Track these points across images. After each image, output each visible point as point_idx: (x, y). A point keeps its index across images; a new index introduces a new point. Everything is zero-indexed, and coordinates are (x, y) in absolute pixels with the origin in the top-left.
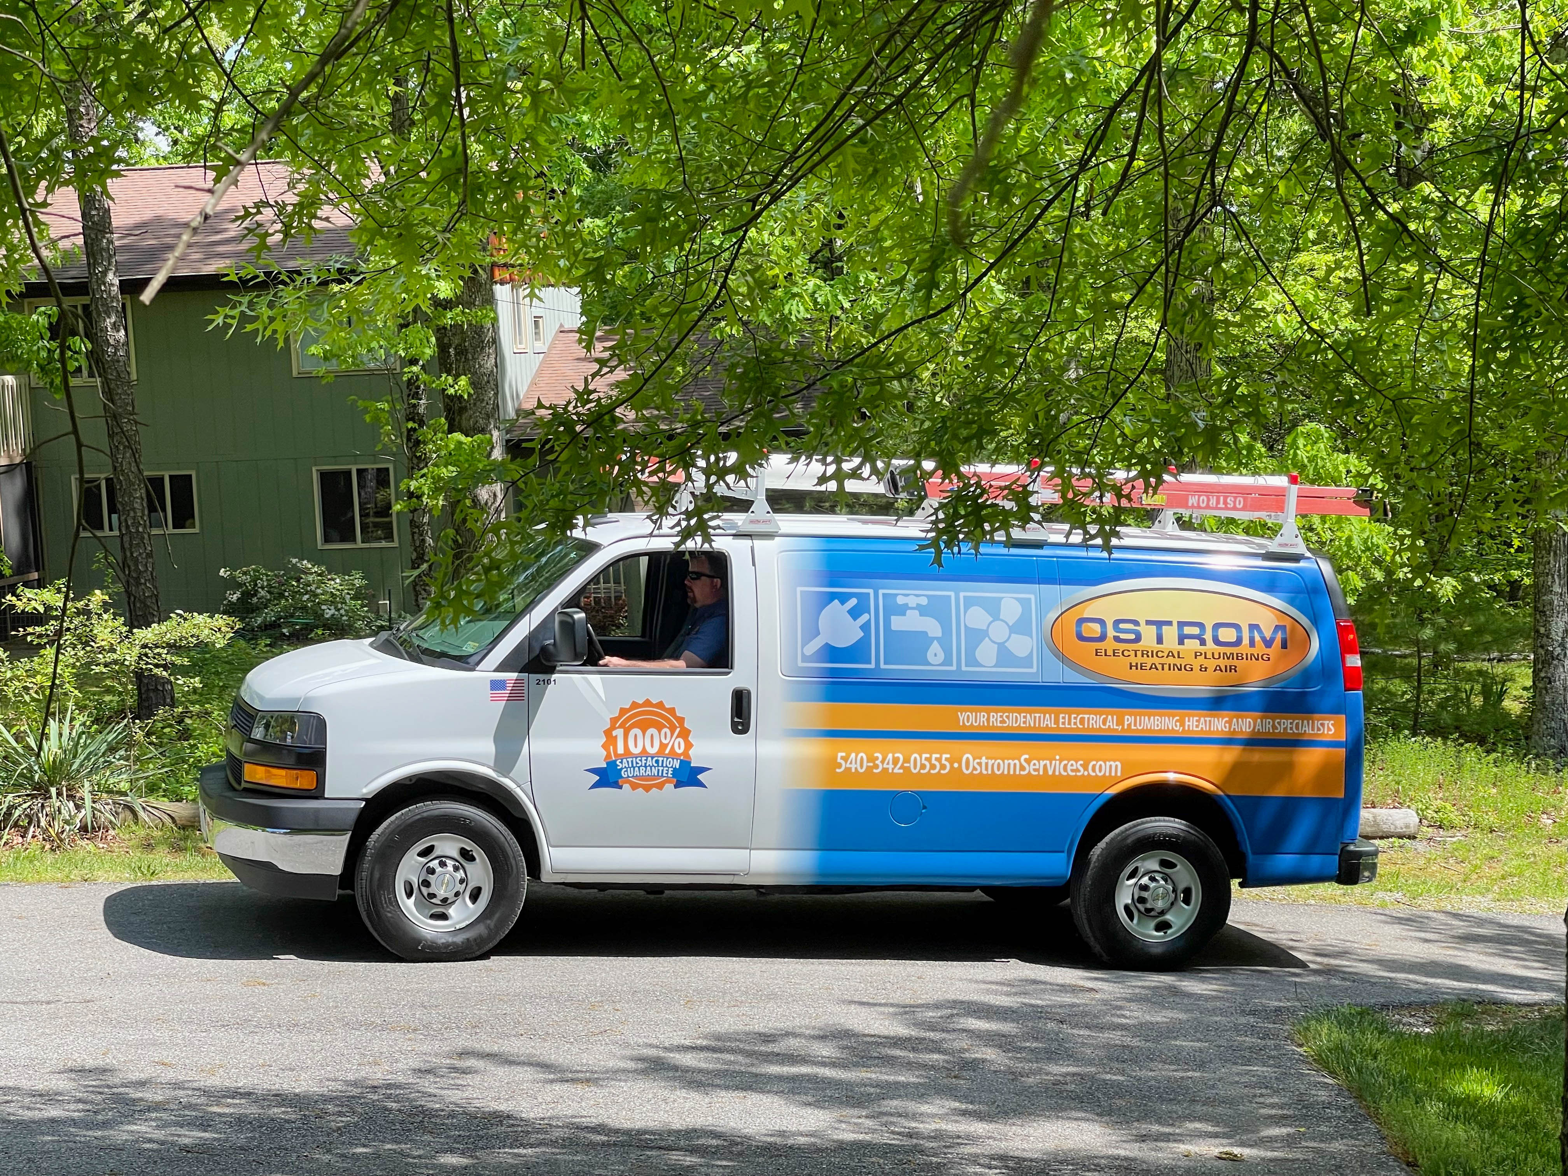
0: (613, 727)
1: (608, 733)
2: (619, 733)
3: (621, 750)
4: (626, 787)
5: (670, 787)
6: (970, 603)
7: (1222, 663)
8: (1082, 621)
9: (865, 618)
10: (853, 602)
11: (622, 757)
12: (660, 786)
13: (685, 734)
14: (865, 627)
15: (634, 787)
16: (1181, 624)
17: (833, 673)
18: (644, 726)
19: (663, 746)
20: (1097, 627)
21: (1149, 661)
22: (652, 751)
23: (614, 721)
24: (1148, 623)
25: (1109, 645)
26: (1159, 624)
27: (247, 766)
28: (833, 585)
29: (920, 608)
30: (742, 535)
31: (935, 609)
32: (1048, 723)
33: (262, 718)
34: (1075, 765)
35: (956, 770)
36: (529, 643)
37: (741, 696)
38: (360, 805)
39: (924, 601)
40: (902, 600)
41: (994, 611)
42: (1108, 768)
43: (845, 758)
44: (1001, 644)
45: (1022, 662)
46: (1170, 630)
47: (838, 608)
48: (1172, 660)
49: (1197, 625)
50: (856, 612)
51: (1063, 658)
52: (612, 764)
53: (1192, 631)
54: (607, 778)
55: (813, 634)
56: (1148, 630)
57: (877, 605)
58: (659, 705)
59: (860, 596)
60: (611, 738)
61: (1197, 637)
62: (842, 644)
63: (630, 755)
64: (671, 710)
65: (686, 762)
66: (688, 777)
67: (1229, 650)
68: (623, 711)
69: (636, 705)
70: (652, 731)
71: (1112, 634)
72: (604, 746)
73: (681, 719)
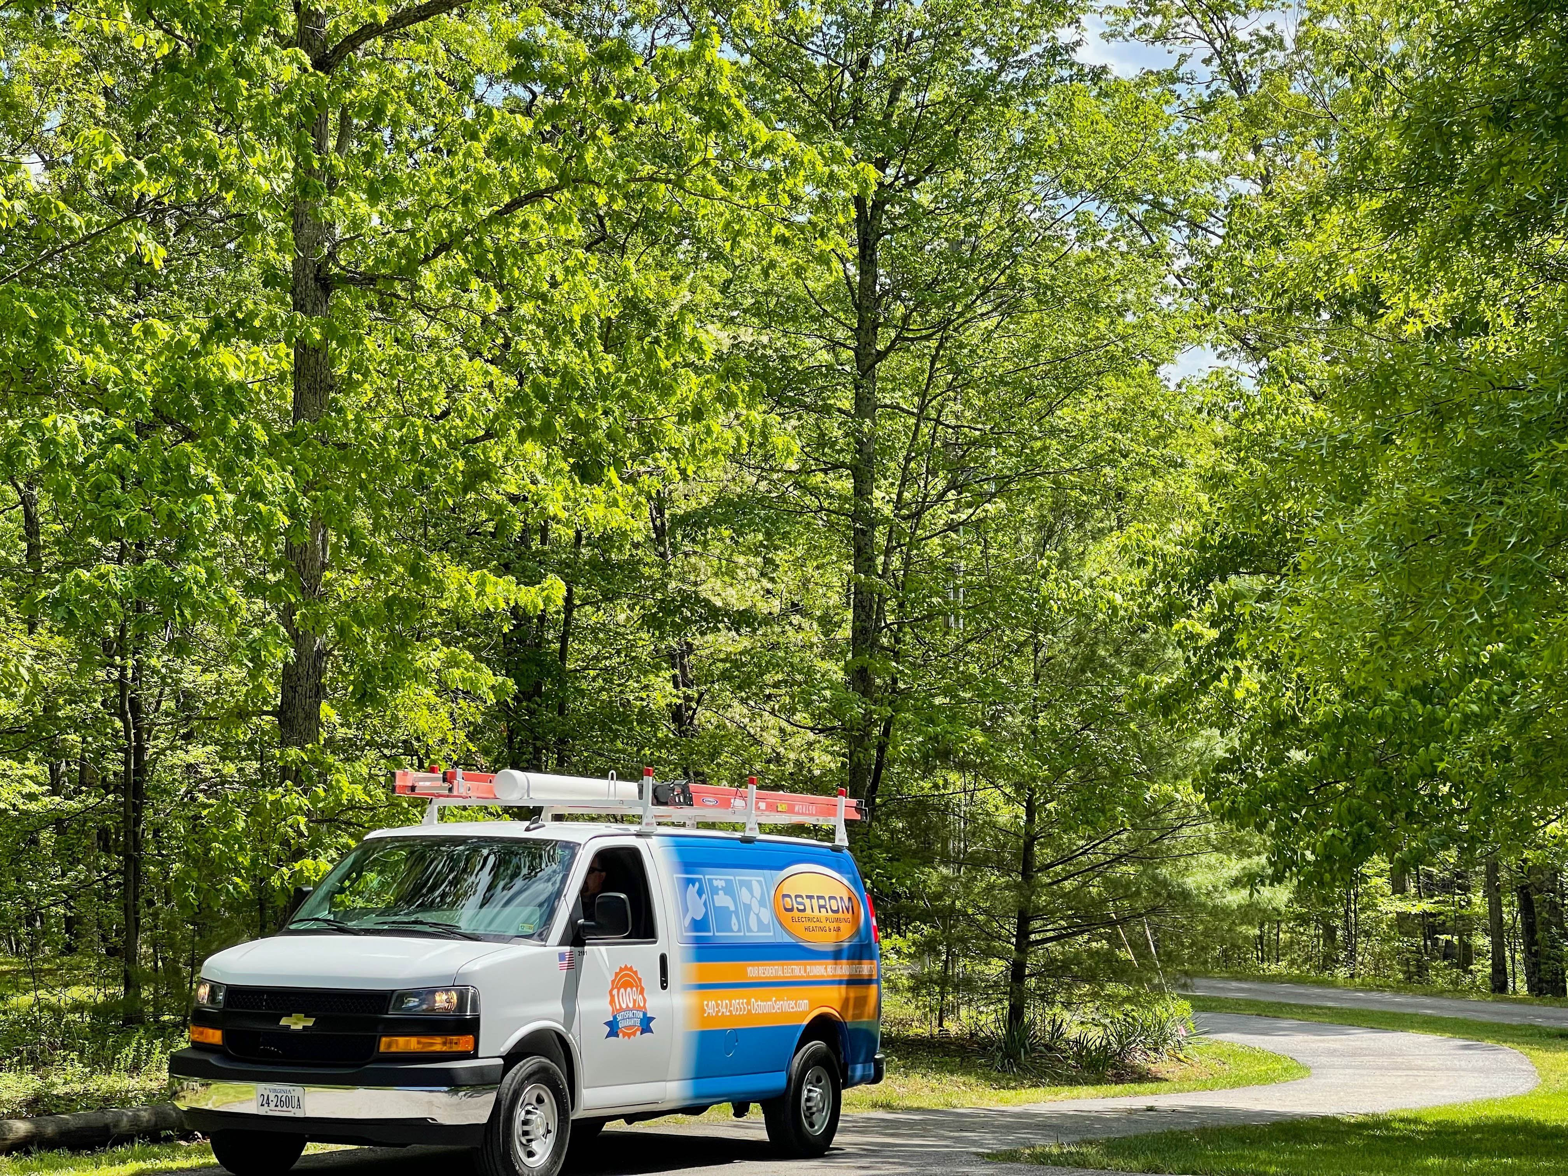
0: (613, 989)
1: (611, 992)
2: (615, 992)
3: (617, 1006)
4: (621, 1035)
5: (639, 1033)
6: (742, 883)
7: (836, 925)
8: (784, 896)
9: (704, 897)
10: (697, 885)
11: (618, 1011)
12: (634, 1034)
13: (642, 992)
14: (705, 904)
15: (625, 1035)
16: (819, 898)
18: (625, 986)
19: (634, 1002)
20: (788, 900)
21: (812, 924)
22: (631, 1005)
23: (613, 982)
24: (807, 897)
25: (795, 913)
26: (810, 897)
27: (384, 1039)
28: (687, 873)
29: (723, 889)
30: (639, 835)
31: (729, 890)
32: (780, 973)
33: (402, 996)
34: (792, 1003)
35: (749, 1011)
36: (572, 922)
37: (663, 959)
38: (501, 1061)
39: (723, 883)
40: (715, 883)
41: (750, 890)
42: (804, 1004)
43: (707, 1005)
44: (757, 915)
45: (767, 928)
46: (814, 901)
47: (693, 890)
48: (818, 924)
49: (823, 898)
50: (700, 893)
51: (781, 924)
52: (615, 1017)
53: (822, 902)
54: (613, 1029)
55: (686, 910)
56: (807, 902)
57: (707, 887)
58: (631, 969)
59: (699, 880)
60: (612, 996)
61: (824, 907)
62: (699, 918)
63: (621, 1009)
64: (636, 973)
65: (645, 1014)
66: (646, 1025)
67: (836, 915)
68: (617, 974)
69: (621, 970)
70: (629, 989)
71: (795, 906)
72: (610, 1003)
73: (640, 980)
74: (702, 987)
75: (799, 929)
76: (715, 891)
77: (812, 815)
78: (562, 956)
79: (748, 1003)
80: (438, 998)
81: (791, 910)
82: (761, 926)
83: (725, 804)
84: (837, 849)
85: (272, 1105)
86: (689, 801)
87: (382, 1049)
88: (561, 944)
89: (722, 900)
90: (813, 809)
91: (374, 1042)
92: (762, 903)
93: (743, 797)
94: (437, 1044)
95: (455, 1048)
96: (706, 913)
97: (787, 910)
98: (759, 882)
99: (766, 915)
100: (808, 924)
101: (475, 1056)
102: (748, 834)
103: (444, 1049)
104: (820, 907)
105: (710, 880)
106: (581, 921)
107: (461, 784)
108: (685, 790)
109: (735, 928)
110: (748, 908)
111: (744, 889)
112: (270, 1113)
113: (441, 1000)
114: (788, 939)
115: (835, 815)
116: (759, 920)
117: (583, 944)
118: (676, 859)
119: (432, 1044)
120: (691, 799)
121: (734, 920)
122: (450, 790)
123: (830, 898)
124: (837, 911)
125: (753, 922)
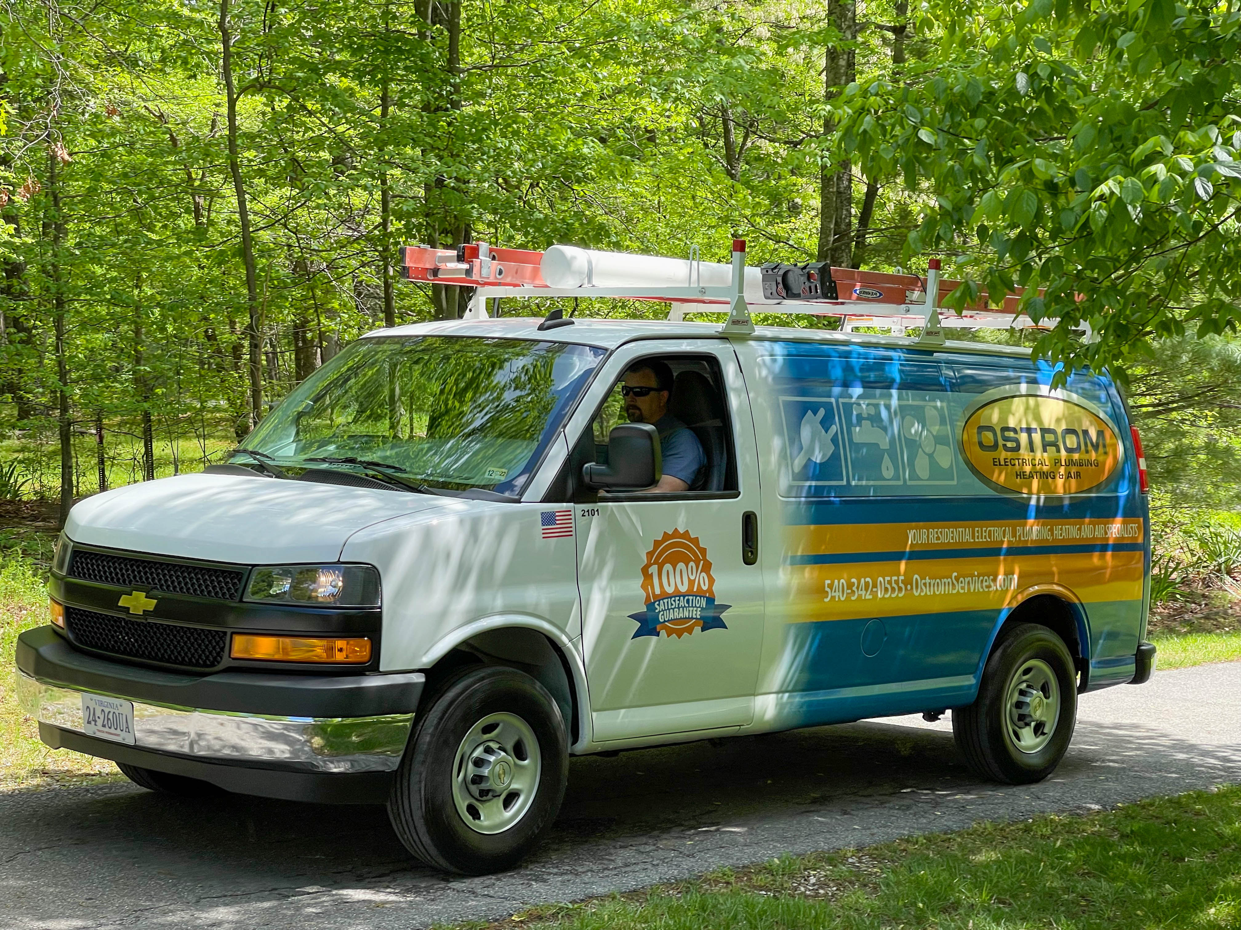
0: (649, 565)
1: (645, 569)
2: (654, 569)
3: (658, 591)
4: (663, 633)
5: (698, 629)
7: (1073, 469)
8: (981, 429)
9: (834, 429)
10: (822, 412)
11: (659, 598)
12: (690, 630)
13: (707, 567)
14: (834, 440)
15: (670, 633)
16: (1044, 431)
17: (817, 492)
18: (674, 560)
19: (691, 582)
20: (990, 435)
21: (1029, 469)
22: (683, 589)
23: (650, 554)
24: (1023, 430)
25: (1001, 453)
26: (1030, 431)
27: (239, 639)
30: (722, 338)
32: (968, 538)
33: (265, 574)
35: (909, 593)
36: (572, 466)
37: (749, 521)
38: (419, 678)
40: (856, 410)
42: (1009, 581)
43: (831, 586)
44: (931, 456)
45: (947, 474)
46: (1036, 437)
47: (812, 420)
48: (1041, 469)
49: (1052, 431)
50: (826, 423)
51: (972, 468)
52: (651, 607)
53: (1050, 437)
54: (647, 624)
55: (797, 449)
56: (1023, 438)
57: (839, 415)
58: (686, 535)
59: (827, 406)
60: (648, 576)
61: (1054, 444)
62: (820, 459)
63: (665, 596)
64: (696, 541)
65: (711, 601)
66: (712, 618)
67: (1074, 456)
68: (657, 543)
69: (666, 536)
70: (681, 565)
71: (1001, 442)
72: (643, 586)
73: (703, 551)
74: (819, 560)
75: (1004, 476)
78: (547, 518)
79: (908, 582)
80: (321, 579)
81: (994, 448)
82: (936, 471)
83: (897, 296)
85: (100, 722)
86: (830, 293)
87: (237, 652)
88: (547, 499)
89: (866, 434)
91: (222, 641)
94: (315, 650)
95: (339, 657)
96: (836, 453)
97: (984, 448)
98: (939, 409)
100: (1021, 468)
101: (373, 670)
103: (325, 657)
104: (1046, 444)
105: (848, 405)
106: (592, 464)
107: (486, 265)
108: (823, 275)
110: (914, 446)
111: (909, 418)
112: (99, 735)
113: (324, 585)
114: (984, 491)
116: (933, 463)
117: (594, 499)
118: (786, 374)
120: (834, 290)
121: (887, 462)
122: (468, 273)
123: (1066, 432)
124: (1077, 450)
125: (922, 466)
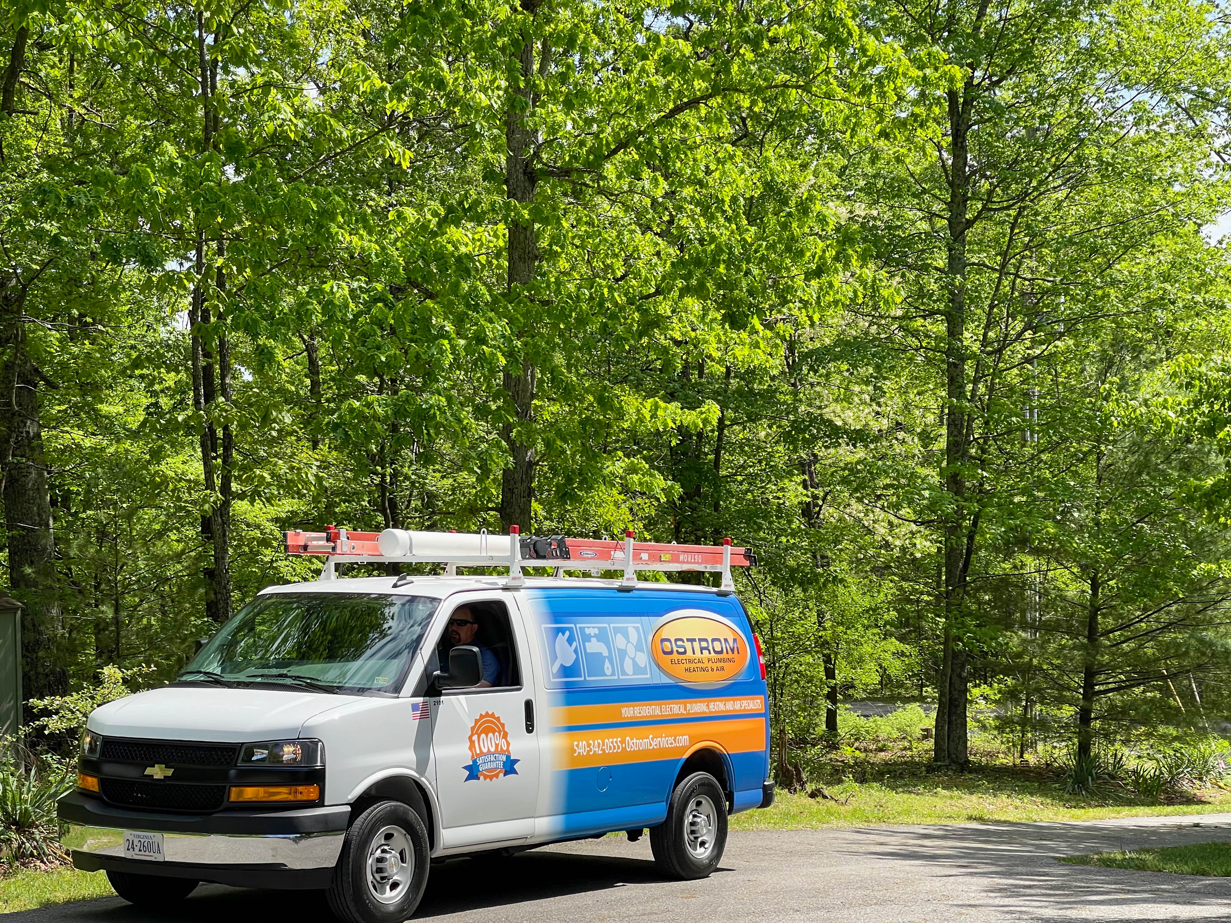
0: (472, 735)
1: (470, 738)
2: (475, 738)
3: (478, 751)
4: (482, 778)
5: (501, 775)
6: (617, 630)
7: (720, 665)
8: (663, 640)
9: (574, 644)
10: (567, 633)
11: (479, 756)
12: (497, 776)
13: (505, 736)
14: (576, 651)
15: (486, 777)
16: (700, 640)
17: (567, 685)
18: (487, 731)
19: (497, 745)
20: (668, 643)
21: (693, 666)
22: (493, 749)
23: (473, 728)
24: (688, 640)
25: (675, 656)
26: (692, 640)
27: (234, 789)
28: (556, 623)
29: (596, 636)
30: (506, 589)
31: (602, 637)
32: (658, 712)
33: (250, 748)
34: (671, 740)
35: (624, 749)
36: (427, 674)
37: (529, 705)
38: (348, 808)
39: (596, 631)
40: (587, 631)
41: (626, 636)
42: (684, 740)
43: (578, 746)
44: (633, 659)
45: (643, 671)
46: (696, 645)
47: (562, 639)
48: (700, 665)
49: (706, 640)
50: (570, 641)
51: (659, 666)
52: (475, 762)
53: (704, 644)
54: (473, 772)
55: (554, 657)
56: (688, 645)
57: (577, 635)
58: (493, 715)
59: (570, 629)
60: (472, 742)
61: (707, 648)
62: (568, 664)
63: (482, 754)
64: (498, 719)
65: (508, 757)
66: (510, 767)
67: (720, 656)
68: (477, 721)
69: (482, 716)
70: (490, 735)
71: (675, 649)
72: (470, 749)
73: (503, 725)
74: (570, 729)
75: (679, 671)
76: (587, 638)
77: (698, 563)
78: (415, 707)
79: (623, 742)
80: (286, 749)
81: (671, 653)
82: (637, 669)
83: (605, 555)
84: (725, 594)
85: (136, 849)
86: (565, 555)
87: (233, 798)
88: (415, 695)
89: (594, 647)
90: (699, 558)
91: (223, 792)
92: (639, 648)
93: (622, 549)
94: (282, 794)
95: (300, 797)
96: (577, 659)
97: (665, 653)
98: (637, 629)
99: (643, 659)
100: (687, 666)
101: (321, 804)
102: (626, 583)
103: (291, 798)
104: (702, 649)
105: (582, 629)
106: (438, 672)
107: (344, 543)
108: (561, 544)
109: (608, 672)
110: (623, 653)
111: (619, 635)
112: (135, 857)
113: (288, 752)
114: (666, 680)
115: (721, 563)
116: (635, 664)
117: (440, 694)
118: (544, 609)
119: (279, 793)
120: (568, 553)
121: (607, 664)
122: (334, 549)
123: (714, 640)
124: (721, 652)
125: (628, 666)
